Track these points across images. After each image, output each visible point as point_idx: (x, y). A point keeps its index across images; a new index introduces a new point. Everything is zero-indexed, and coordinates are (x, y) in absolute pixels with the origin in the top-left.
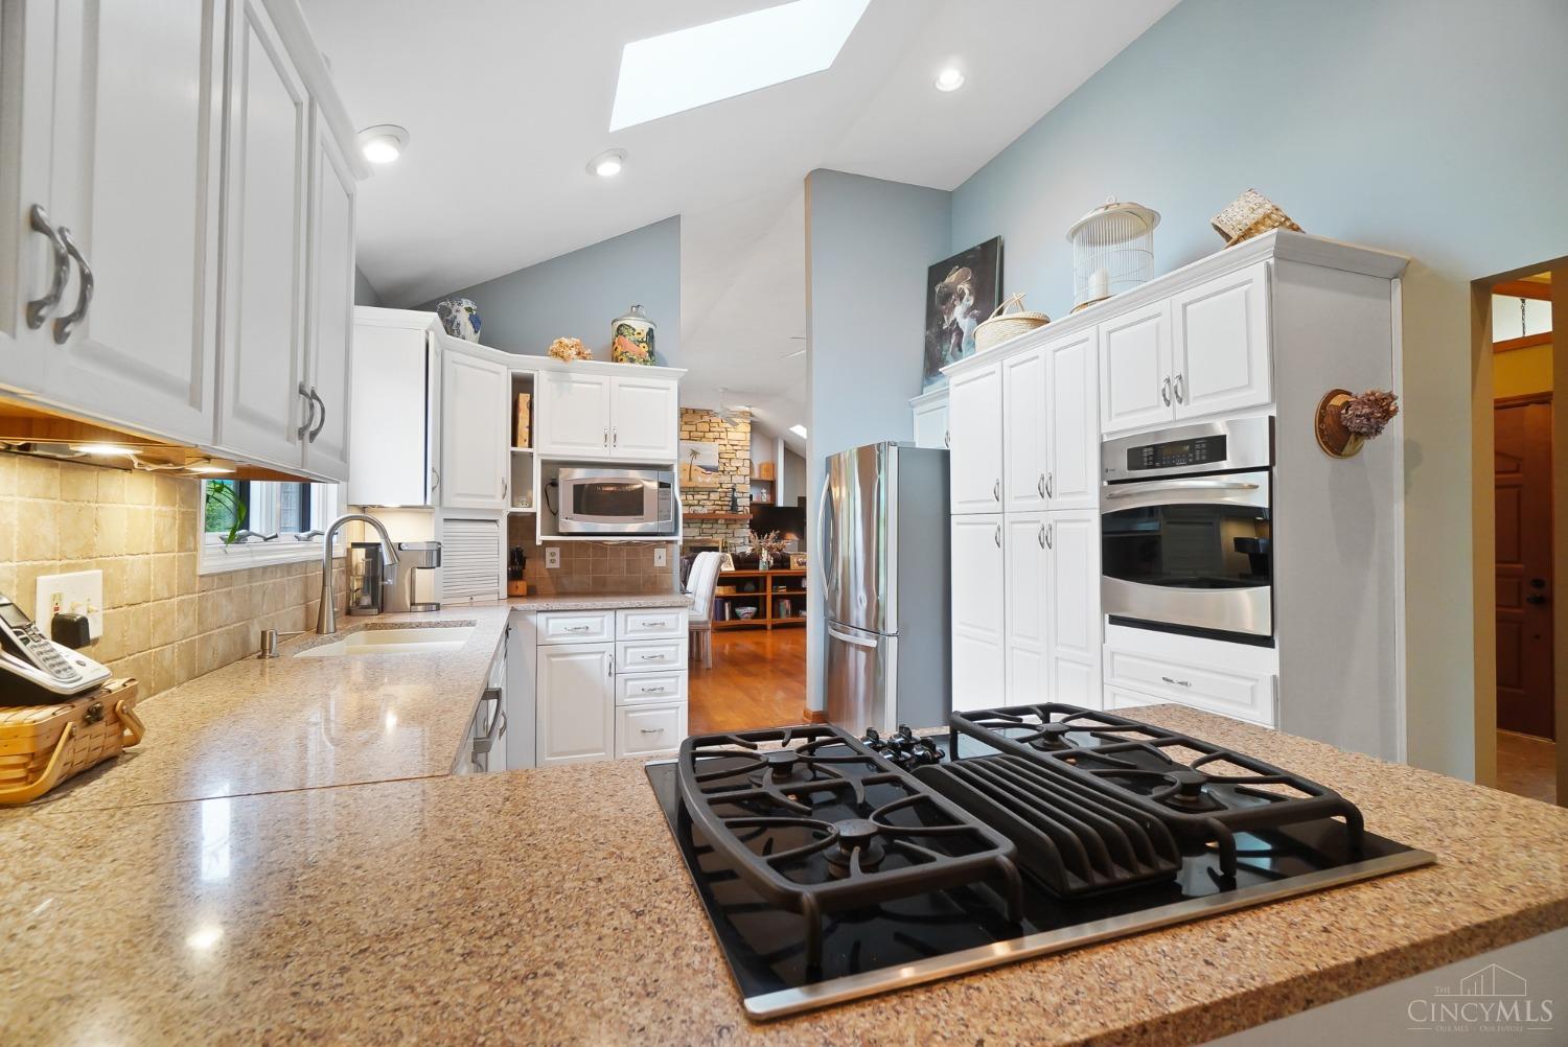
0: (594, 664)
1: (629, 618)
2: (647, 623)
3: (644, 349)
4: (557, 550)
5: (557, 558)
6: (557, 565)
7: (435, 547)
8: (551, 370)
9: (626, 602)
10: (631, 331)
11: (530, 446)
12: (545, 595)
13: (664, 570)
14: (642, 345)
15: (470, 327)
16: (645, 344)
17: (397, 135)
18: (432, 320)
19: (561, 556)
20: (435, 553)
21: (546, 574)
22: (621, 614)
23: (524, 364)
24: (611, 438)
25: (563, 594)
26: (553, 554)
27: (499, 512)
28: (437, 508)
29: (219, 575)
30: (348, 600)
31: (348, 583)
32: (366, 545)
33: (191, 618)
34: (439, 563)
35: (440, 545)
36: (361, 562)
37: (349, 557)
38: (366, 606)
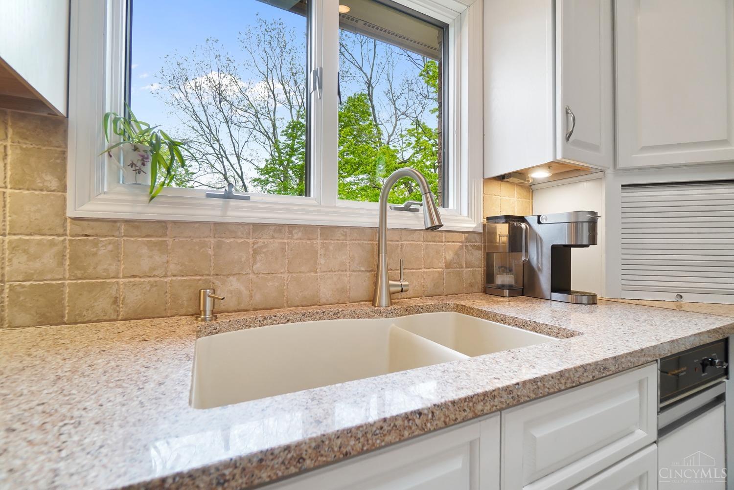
7: (585, 219)
20: (585, 227)
28: (610, 172)
29: (127, 222)
30: (489, 277)
31: (488, 258)
32: (508, 219)
33: (48, 259)
34: (593, 241)
35: (594, 213)
36: (505, 239)
37: (487, 233)
38: (502, 287)
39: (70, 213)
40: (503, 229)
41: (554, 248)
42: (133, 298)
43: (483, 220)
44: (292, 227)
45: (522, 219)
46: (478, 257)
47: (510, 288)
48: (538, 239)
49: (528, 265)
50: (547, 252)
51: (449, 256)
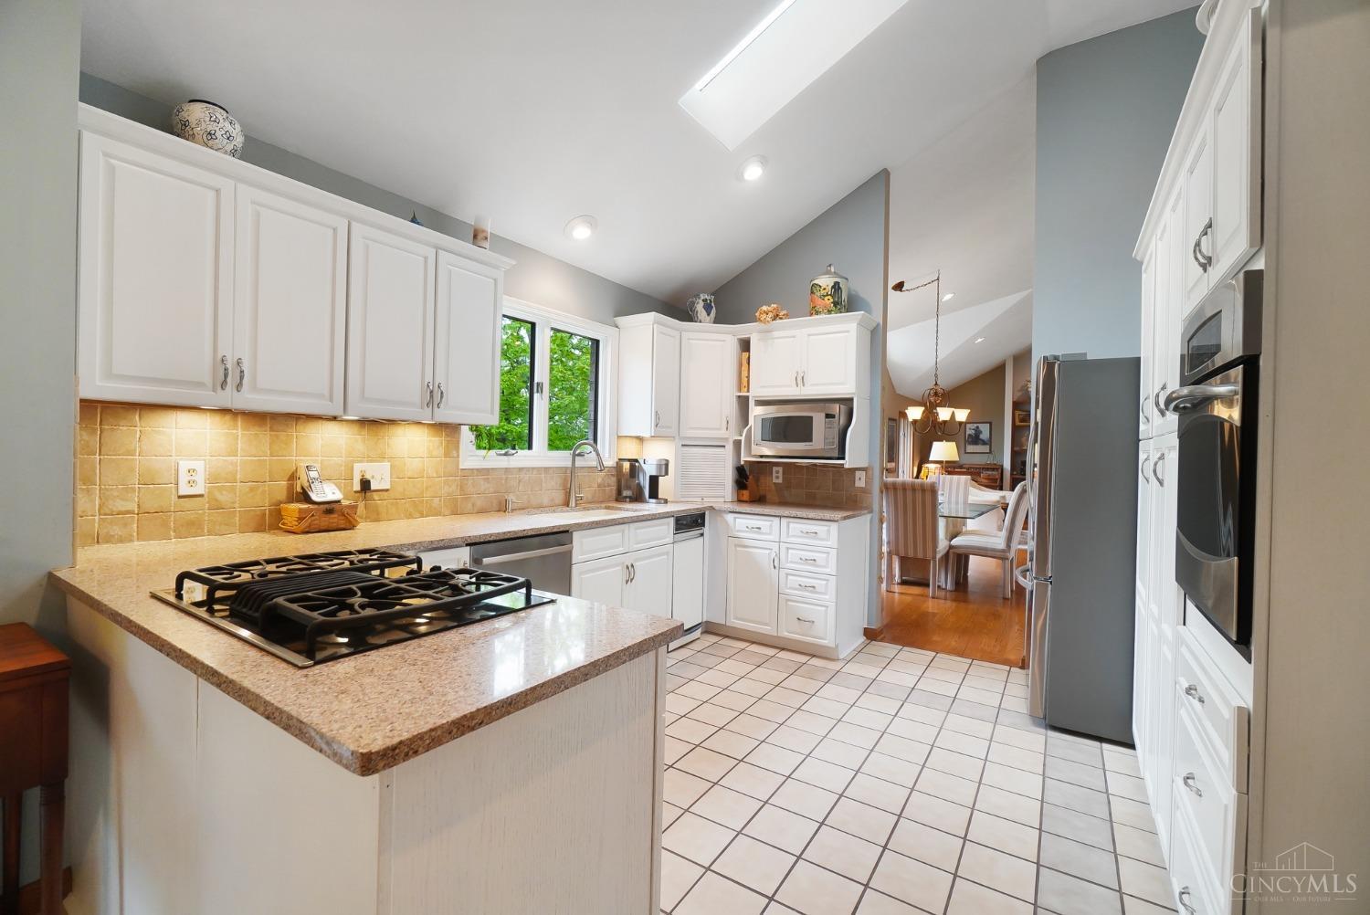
0: (763, 555)
1: (791, 525)
2: (805, 531)
3: (829, 301)
4: (780, 469)
5: (780, 475)
6: (780, 481)
7: (664, 462)
8: (760, 332)
9: (793, 512)
10: (818, 288)
11: (748, 391)
12: (773, 504)
13: (863, 490)
14: (826, 298)
15: (704, 313)
16: (829, 297)
17: (590, 220)
18: (652, 318)
19: (784, 473)
20: (664, 467)
21: (773, 486)
22: (784, 521)
23: (744, 330)
24: (801, 380)
25: (784, 503)
26: (777, 472)
27: (726, 439)
28: (677, 437)
29: (477, 469)
30: (619, 492)
31: (619, 482)
32: (629, 460)
33: (454, 487)
34: (667, 473)
35: (667, 461)
36: (628, 470)
37: (619, 467)
38: (626, 497)
39: (461, 467)
40: (626, 465)
41: (651, 477)
42: (479, 503)
43: (616, 460)
44: (533, 468)
45: (636, 461)
46: (613, 480)
47: (630, 497)
48: (644, 473)
49: (639, 484)
50: (648, 478)
51: (600, 480)
